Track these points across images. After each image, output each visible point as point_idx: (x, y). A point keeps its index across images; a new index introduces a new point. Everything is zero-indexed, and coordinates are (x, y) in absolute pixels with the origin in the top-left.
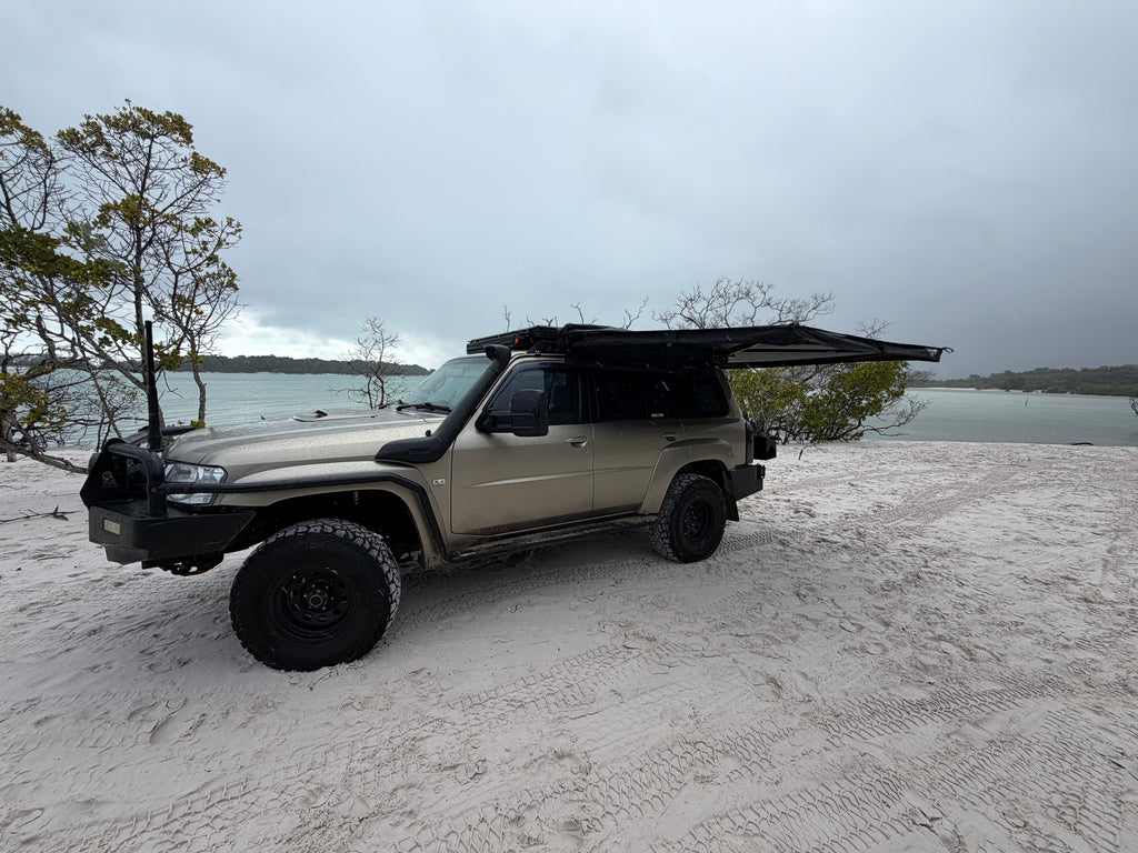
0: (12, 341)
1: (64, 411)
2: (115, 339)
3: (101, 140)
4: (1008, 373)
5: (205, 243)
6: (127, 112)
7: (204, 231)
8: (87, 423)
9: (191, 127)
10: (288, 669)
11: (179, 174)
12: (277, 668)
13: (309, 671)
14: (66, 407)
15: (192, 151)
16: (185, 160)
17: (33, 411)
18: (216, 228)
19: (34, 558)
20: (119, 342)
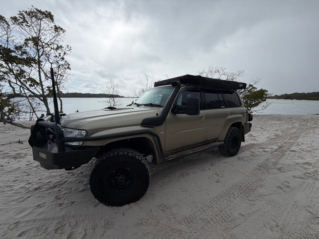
0: (2, 89)
1: (19, 109)
2: (34, 85)
3: (25, 20)
4: (286, 94)
5: (60, 54)
6: (33, 10)
7: (60, 49)
8: (26, 113)
9: (53, 16)
10: (112, 206)
11: (50, 32)
12: (108, 205)
13: (120, 206)
14: (20, 108)
15: (54, 24)
16: (52, 27)
17: (9, 109)
18: (64, 49)
19: (13, 158)
20: (36, 86)
